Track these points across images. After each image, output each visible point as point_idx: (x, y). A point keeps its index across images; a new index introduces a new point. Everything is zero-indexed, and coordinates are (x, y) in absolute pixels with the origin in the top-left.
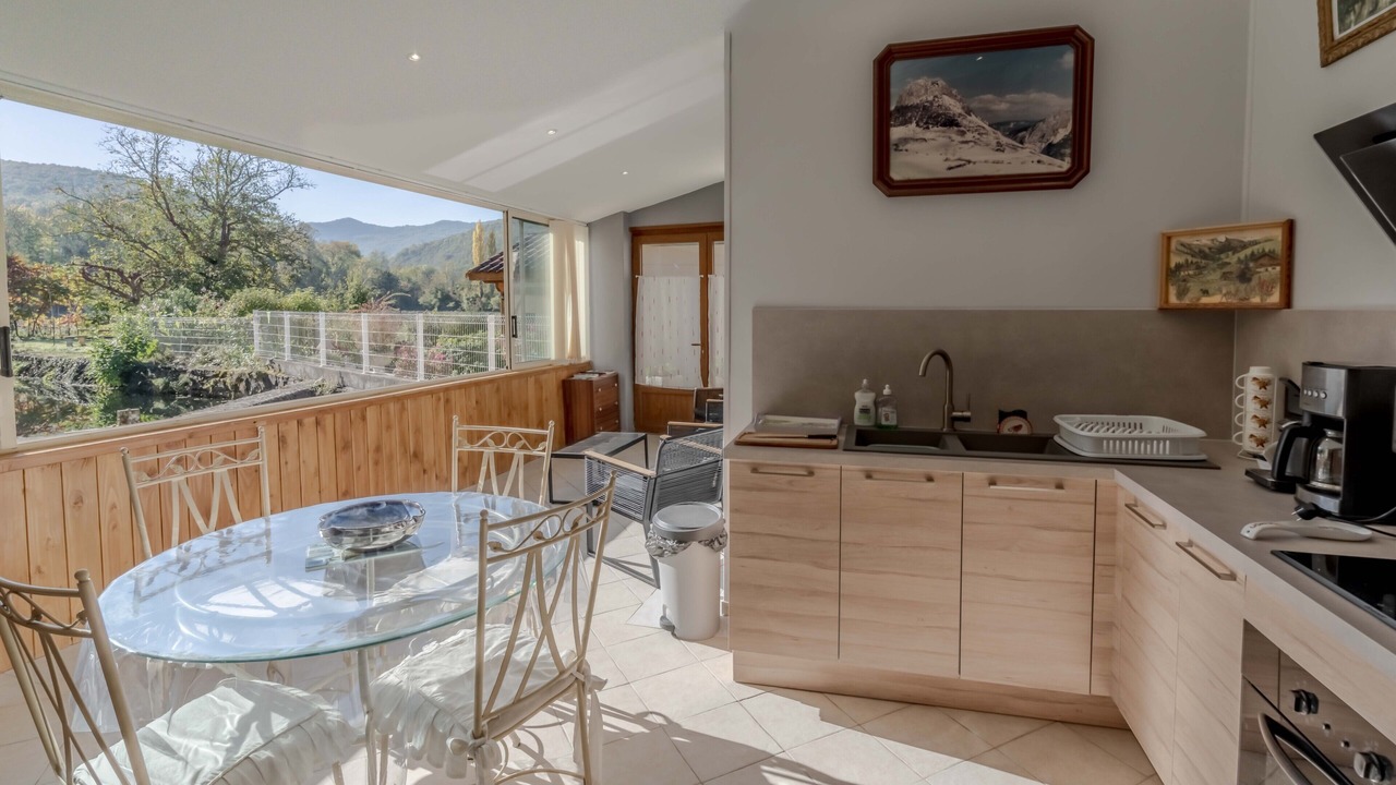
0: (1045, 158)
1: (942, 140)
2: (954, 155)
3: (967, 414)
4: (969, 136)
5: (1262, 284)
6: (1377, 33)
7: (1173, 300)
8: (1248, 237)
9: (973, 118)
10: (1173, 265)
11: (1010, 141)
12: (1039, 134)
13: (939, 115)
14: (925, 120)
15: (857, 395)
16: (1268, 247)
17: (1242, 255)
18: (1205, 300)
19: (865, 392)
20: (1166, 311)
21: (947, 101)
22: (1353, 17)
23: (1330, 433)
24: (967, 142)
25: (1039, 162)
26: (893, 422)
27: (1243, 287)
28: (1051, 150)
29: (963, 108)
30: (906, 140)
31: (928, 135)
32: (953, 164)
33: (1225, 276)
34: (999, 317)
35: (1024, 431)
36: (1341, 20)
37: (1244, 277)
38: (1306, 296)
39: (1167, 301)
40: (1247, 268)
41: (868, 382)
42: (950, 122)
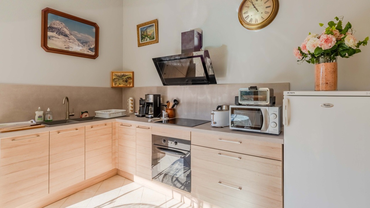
0: (89, 51)
1: (64, 40)
2: (67, 44)
3: (73, 114)
4: (71, 41)
5: (129, 83)
6: (147, 44)
7: (114, 85)
8: (127, 74)
9: (72, 36)
10: (113, 78)
11: (81, 45)
12: (88, 45)
13: (63, 33)
14: (59, 33)
15: (37, 112)
16: (130, 76)
17: (126, 77)
18: (120, 85)
19: (40, 111)
20: (113, 87)
21: (65, 29)
22: (143, 40)
23: (150, 105)
24: (70, 42)
25: (88, 51)
26: (51, 119)
27: (126, 83)
28: (90, 49)
29: (70, 33)
30: (53, 37)
31: (59, 37)
32: (67, 47)
33: (123, 81)
34: (80, 88)
35: (88, 116)
36: (141, 40)
37: (126, 81)
38: (136, 85)
39: (113, 86)
40: (127, 80)
41: (40, 108)
42: (66, 36)
